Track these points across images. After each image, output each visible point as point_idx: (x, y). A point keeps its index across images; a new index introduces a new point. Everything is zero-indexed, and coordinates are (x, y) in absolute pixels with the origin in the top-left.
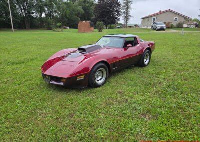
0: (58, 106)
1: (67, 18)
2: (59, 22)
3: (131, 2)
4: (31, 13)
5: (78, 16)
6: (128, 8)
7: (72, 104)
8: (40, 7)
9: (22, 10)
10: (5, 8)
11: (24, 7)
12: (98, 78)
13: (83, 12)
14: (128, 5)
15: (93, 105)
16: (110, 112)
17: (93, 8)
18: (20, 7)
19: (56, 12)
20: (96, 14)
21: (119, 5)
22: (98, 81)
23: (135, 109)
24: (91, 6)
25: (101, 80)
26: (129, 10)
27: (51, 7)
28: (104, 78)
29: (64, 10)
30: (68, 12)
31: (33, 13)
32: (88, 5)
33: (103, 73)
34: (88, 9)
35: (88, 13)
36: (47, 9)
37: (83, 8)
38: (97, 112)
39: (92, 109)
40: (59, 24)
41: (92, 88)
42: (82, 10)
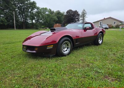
0: (28, 68)
1: (47, 22)
2: (43, 25)
3: (86, 13)
4: (26, 20)
5: (54, 22)
6: (84, 17)
7: (41, 67)
8: (32, 16)
9: (21, 18)
10: (11, 17)
11: (23, 16)
12: (64, 49)
13: (57, 19)
14: (84, 15)
15: (59, 68)
16: (74, 74)
17: (63, 17)
18: (21, 16)
19: (41, 19)
20: (65, 20)
21: (79, 15)
22: (64, 51)
23: (97, 72)
24: (62, 16)
25: (66, 50)
26: (85, 18)
27: (38, 16)
28: (69, 49)
29: (46, 18)
30: (48, 19)
31: (28, 20)
32: (60, 16)
33: (68, 45)
34: (60, 18)
35: (60, 20)
36: (36, 17)
37: (57, 17)
38: (62, 73)
39: (58, 71)
40: (42, 26)
41: (59, 56)
42: (57, 18)
